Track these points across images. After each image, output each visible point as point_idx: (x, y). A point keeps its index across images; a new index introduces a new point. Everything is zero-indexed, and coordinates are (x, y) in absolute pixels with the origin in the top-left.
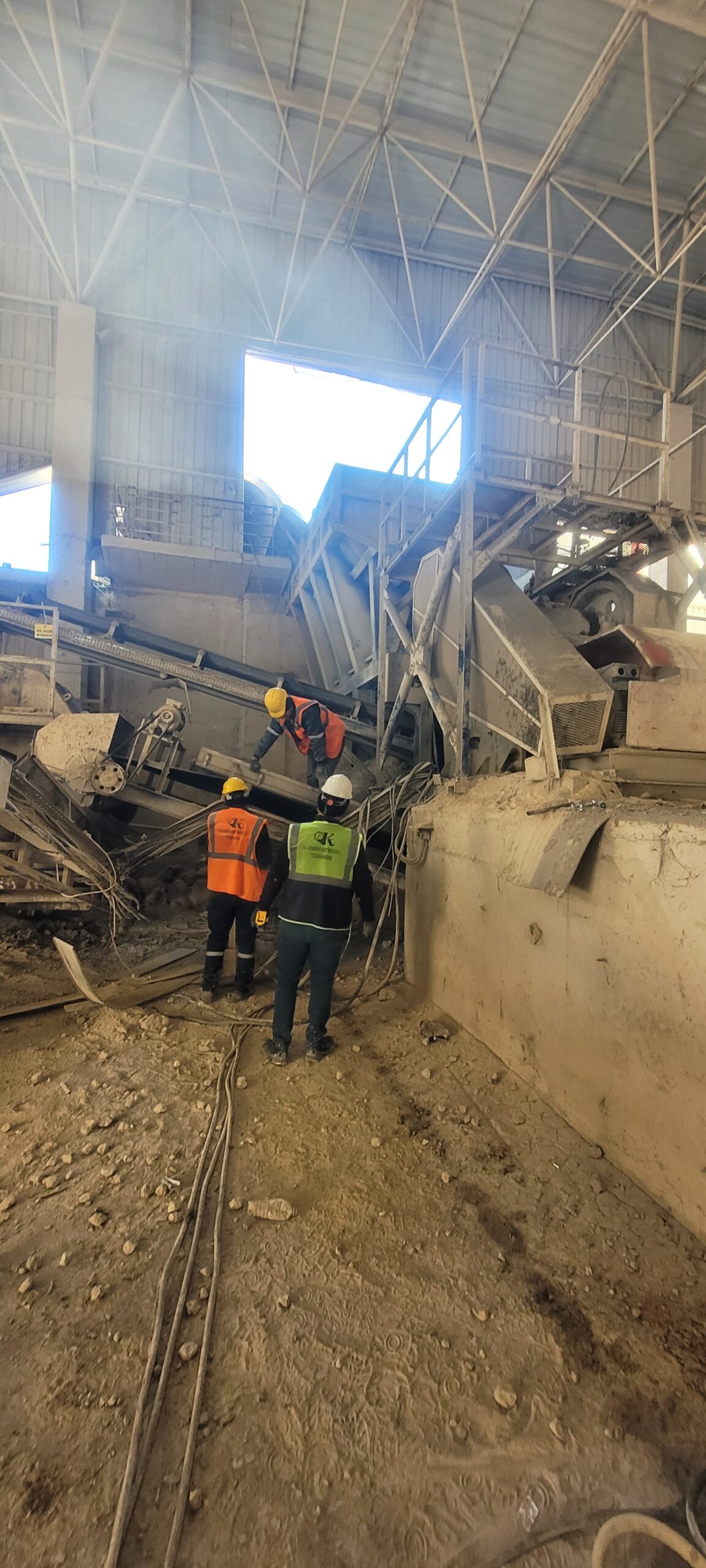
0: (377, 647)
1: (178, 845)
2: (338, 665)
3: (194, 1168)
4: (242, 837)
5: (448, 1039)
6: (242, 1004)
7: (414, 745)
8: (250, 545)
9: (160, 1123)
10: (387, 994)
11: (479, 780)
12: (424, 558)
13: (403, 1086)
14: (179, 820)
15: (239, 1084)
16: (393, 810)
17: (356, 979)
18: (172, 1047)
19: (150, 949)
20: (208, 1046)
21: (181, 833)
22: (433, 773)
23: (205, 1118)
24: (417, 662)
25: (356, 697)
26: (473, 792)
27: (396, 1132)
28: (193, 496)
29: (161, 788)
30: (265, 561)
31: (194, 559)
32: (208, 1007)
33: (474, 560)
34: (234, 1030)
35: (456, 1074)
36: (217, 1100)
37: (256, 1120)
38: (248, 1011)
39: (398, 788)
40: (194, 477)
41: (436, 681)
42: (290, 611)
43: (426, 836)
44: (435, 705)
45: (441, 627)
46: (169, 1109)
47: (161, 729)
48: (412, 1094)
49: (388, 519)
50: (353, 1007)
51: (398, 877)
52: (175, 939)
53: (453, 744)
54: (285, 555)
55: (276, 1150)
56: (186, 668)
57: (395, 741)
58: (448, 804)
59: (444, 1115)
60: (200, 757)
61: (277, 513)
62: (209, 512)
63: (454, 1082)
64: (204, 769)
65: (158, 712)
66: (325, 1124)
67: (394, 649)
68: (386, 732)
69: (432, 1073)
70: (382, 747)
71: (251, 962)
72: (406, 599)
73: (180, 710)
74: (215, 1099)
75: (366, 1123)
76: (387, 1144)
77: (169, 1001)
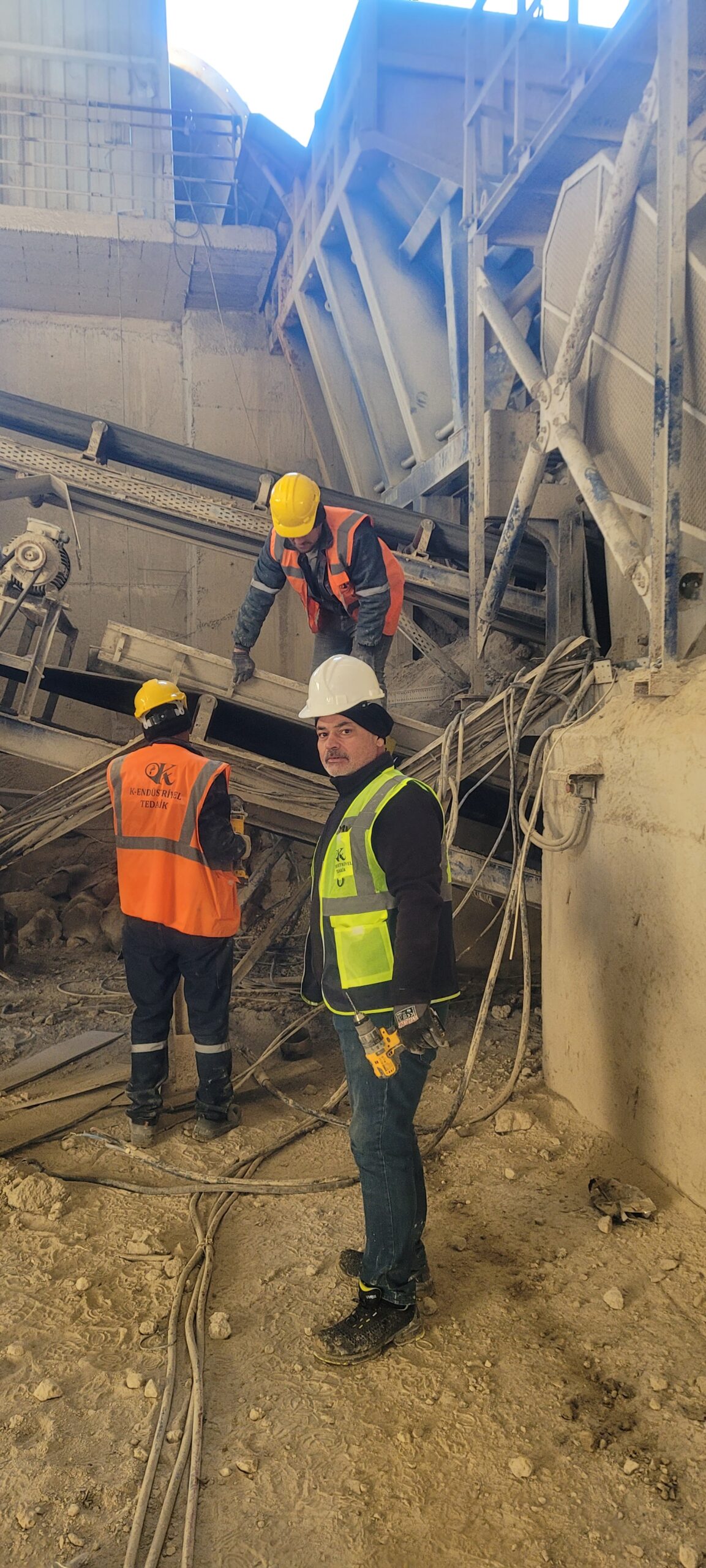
0: (464, 401)
1: (70, 825)
2: (382, 451)
3: (121, 1535)
5: (651, 1218)
6: (215, 1146)
7: (544, 607)
8: (190, 203)
9: (48, 1425)
10: (513, 1119)
11: (703, 667)
12: (568, 183)
13: (565, 1327)
14: (70, 774)
15: (214, 1328)
16: (511, 739)
17: (446, 1089)
18: (71, 1245)
20: (147, 1242)
21: (76, 799)
22: (593, 659)
23: (145, 1411)
24: (556, 420)
25: (422, 511)
26: (689, 692)
27: (563, 1441)
28: (67, 101)
29: (32, 711)
30: (222, 236)
31: (77, 238)
32: (144, 1157)
33: (690, 164)
34: (202, 1205)
35: (677, 1298)
36: (169, 1366)
37: (254, 1414)
38: (229, 1161)
39: (522, 692)
40: (66, 63)
41: (598, 460)
42: (277, 342)
43: (587, 792)
44: (601, 510)
45: (608, 338)
46: (66, 1390)
47: (20, 585)
48: (587, 1347)
49: (481, 111)
50: (446, 1148)
51: (526, 877)
52: (77, 1013)
53: (641, 592)
54: (262, 222)
55: (300, 1486)
56: (69, 460)
57: (509, 601)
58: (636, 720)
59: (664, 1397)
60: (108, 641)
61: (242, 130)
62: (100, 134)
63: (677, 1318)
64: (117, 669)
65: (11, 548)
66: (404, 1421)
67: (500, 403)
68: (489, 582)
69: (628, 1294)
70: (479, 615)
72: (525, 289)
73: (57, 541)
74: (165, 1364)
75: (494, 1418)
76: (546, 1471)
77: (65, 1144)
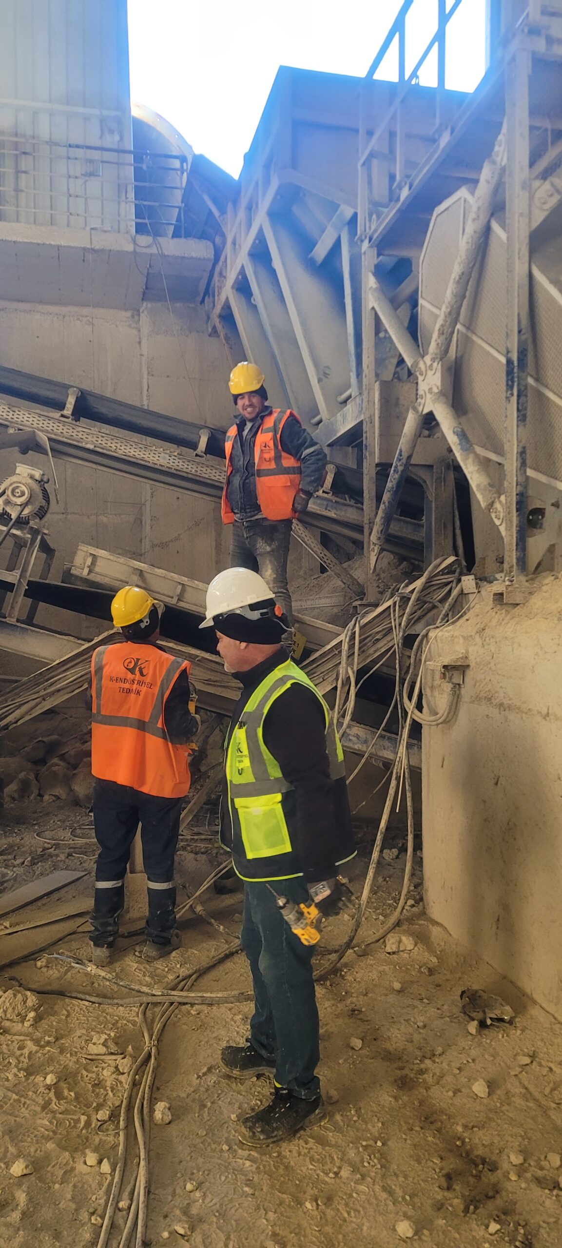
0: (359, 374)
1: (47, 705)
4: (144, 689)
5: (511, 1022)
7: (423, 533)
8: (146, 221)
9: (21, 1197)
10: (400, 941)
11: (546, 581)
12: (438, 210)
13: (442, 1112)
14: (49, 664)
15: (158, 1115)
16: (397, 637)
17: (346, 917)
18: (43, 1047)
19: (10, 873)
20: (104, 1044)
21: (51, 685)
22: (461, 574)
23: (100, 1185)
24: (430, 390)
26: (536, 601)
27: (439, 1207)
28: (52, 143)
29: (16, 613)
30: (172, 246)
31: (58, 247)
32: (103, 974)
33: (531, 198)
34: (149, 1014)
35: (532, 1088)
36: (121, 1147)
37: (189, 1187)
38: (171, 977)
39: (405, 600)
40: (51, 114)
41: (463, 419)
42: (214, 327)
43: (457, 679)
44: (465, 460)
45: (470, 326)
46: (37, 1167)
47: (9, 516)
48: (460, 1129)
49: (372, 155)
50: (346, 965)
51: (409, 746)
52: (50, 856)
53: (497, 522)
54: (202, 236)
55: (226, 1245)
56: (50, 418)
57: (395, 528)
58: (494, 622)
59: (521, 1170)
60: (78, 559)
61: (187, 166)
62: (77, 169)
63: (531, 1104)
64: (85, 581)
65: (2, 487)
66: (311, 1191)
67: (388, 375)
68: (380, 512)
69: (492, 1085)
70: (372, 539)
71: (171, 894)
72: (405, 289)
73: (39, 482)
74: (118, 1146)
75: (384, 1189)
76: (426, 1232)
77: (39, 964)
